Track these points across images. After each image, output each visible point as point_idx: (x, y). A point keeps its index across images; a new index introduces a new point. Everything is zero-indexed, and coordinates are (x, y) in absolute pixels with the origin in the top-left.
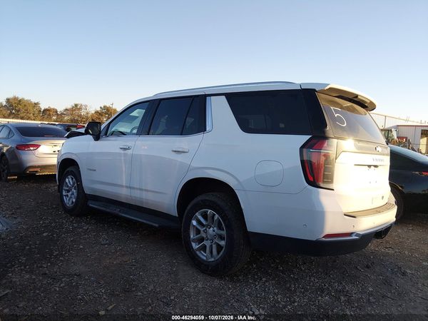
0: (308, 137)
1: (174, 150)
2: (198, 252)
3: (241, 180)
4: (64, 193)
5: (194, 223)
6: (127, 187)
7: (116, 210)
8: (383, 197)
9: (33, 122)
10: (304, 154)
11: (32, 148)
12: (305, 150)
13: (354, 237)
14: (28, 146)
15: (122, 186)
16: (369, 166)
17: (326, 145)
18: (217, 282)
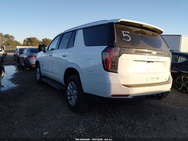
0: (106, 47)
1: (63, 55)
2: (69, 101)
3: (81, 68)
4: (37, 75)
5: (69, 88)
6: (51, 72)
7: (48, 82)
8: (158, 78)
9: (33, 47)
10: (104, 54)
11: (34, 57)
12: (104, 53)
13: (129, 97)
14: (32, 56)
15: (50, 72)
16: (149, 62)
17: (113, 50)
18: (74, 115)
